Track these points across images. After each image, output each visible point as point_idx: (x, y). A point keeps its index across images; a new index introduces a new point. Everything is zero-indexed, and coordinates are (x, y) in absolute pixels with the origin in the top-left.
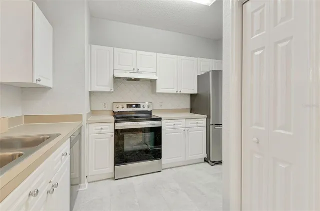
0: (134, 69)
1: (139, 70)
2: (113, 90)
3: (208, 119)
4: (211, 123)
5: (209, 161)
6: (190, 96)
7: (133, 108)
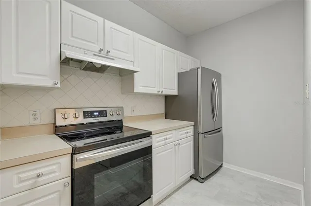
0: (100, 50)
1: (109, 54)
2: (59, 85)
3: (196, 127)
4: (200, 131)
5: (198, 178)
6: (164, 97)
7: (95, 117)
